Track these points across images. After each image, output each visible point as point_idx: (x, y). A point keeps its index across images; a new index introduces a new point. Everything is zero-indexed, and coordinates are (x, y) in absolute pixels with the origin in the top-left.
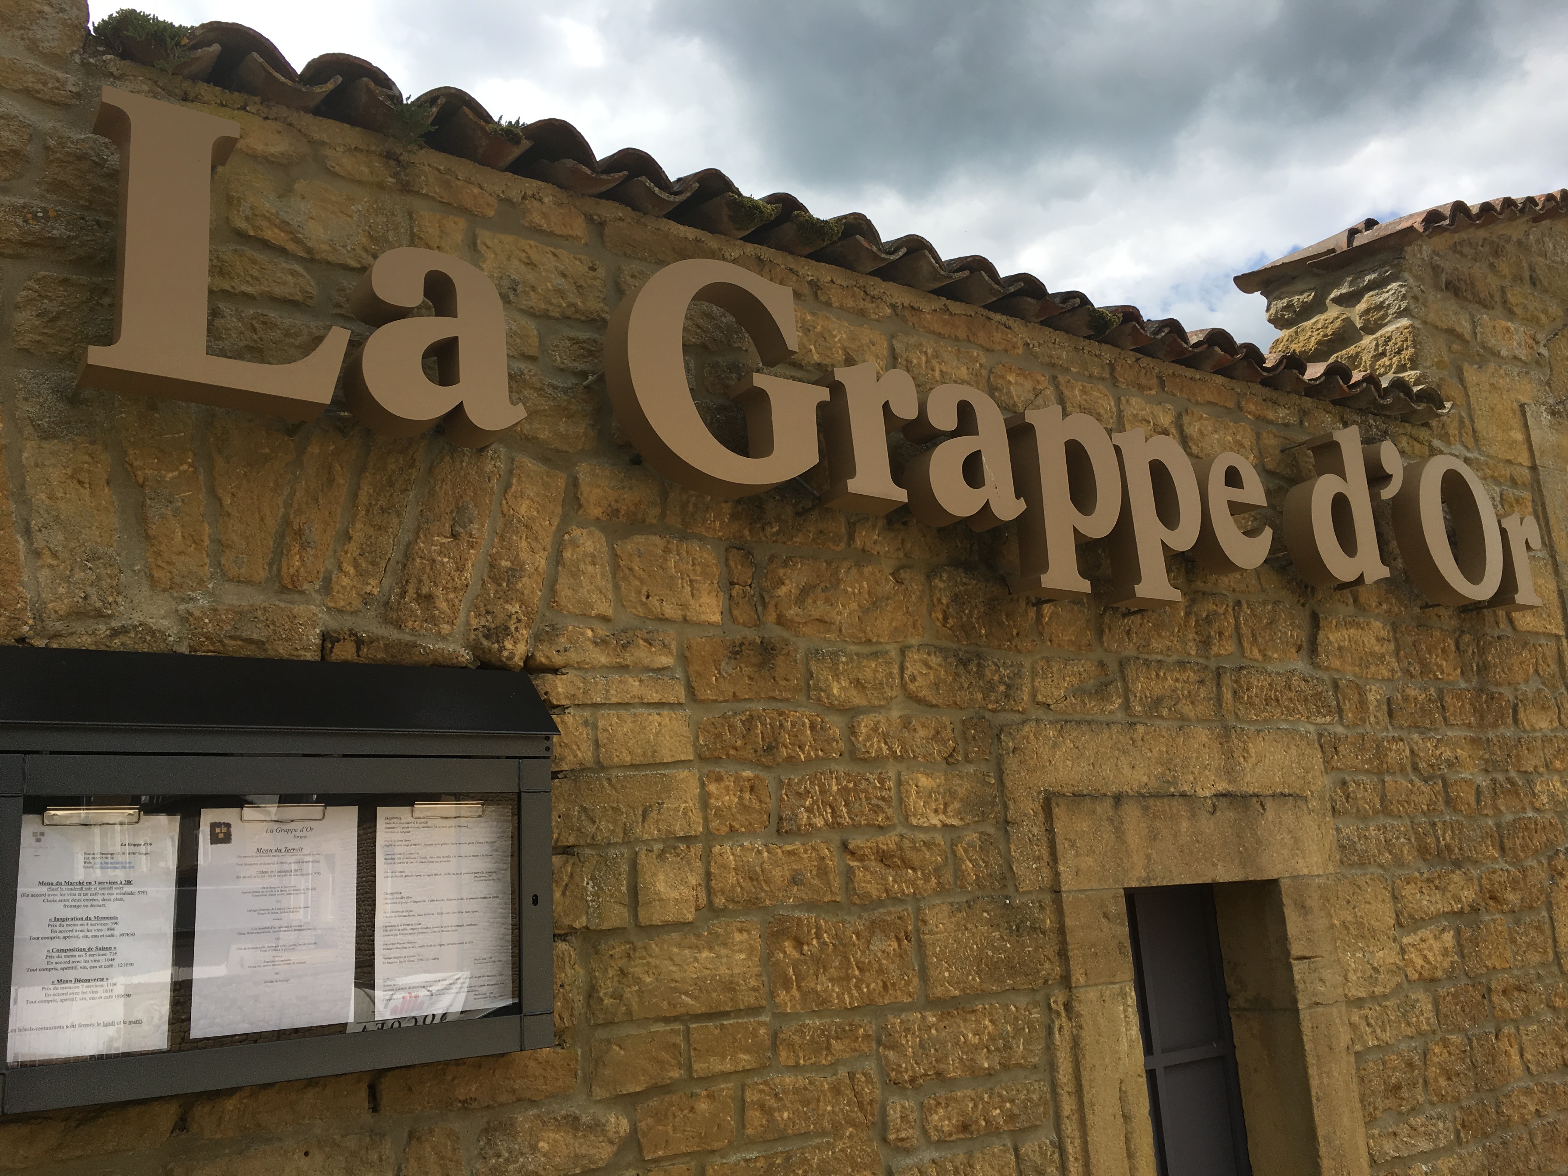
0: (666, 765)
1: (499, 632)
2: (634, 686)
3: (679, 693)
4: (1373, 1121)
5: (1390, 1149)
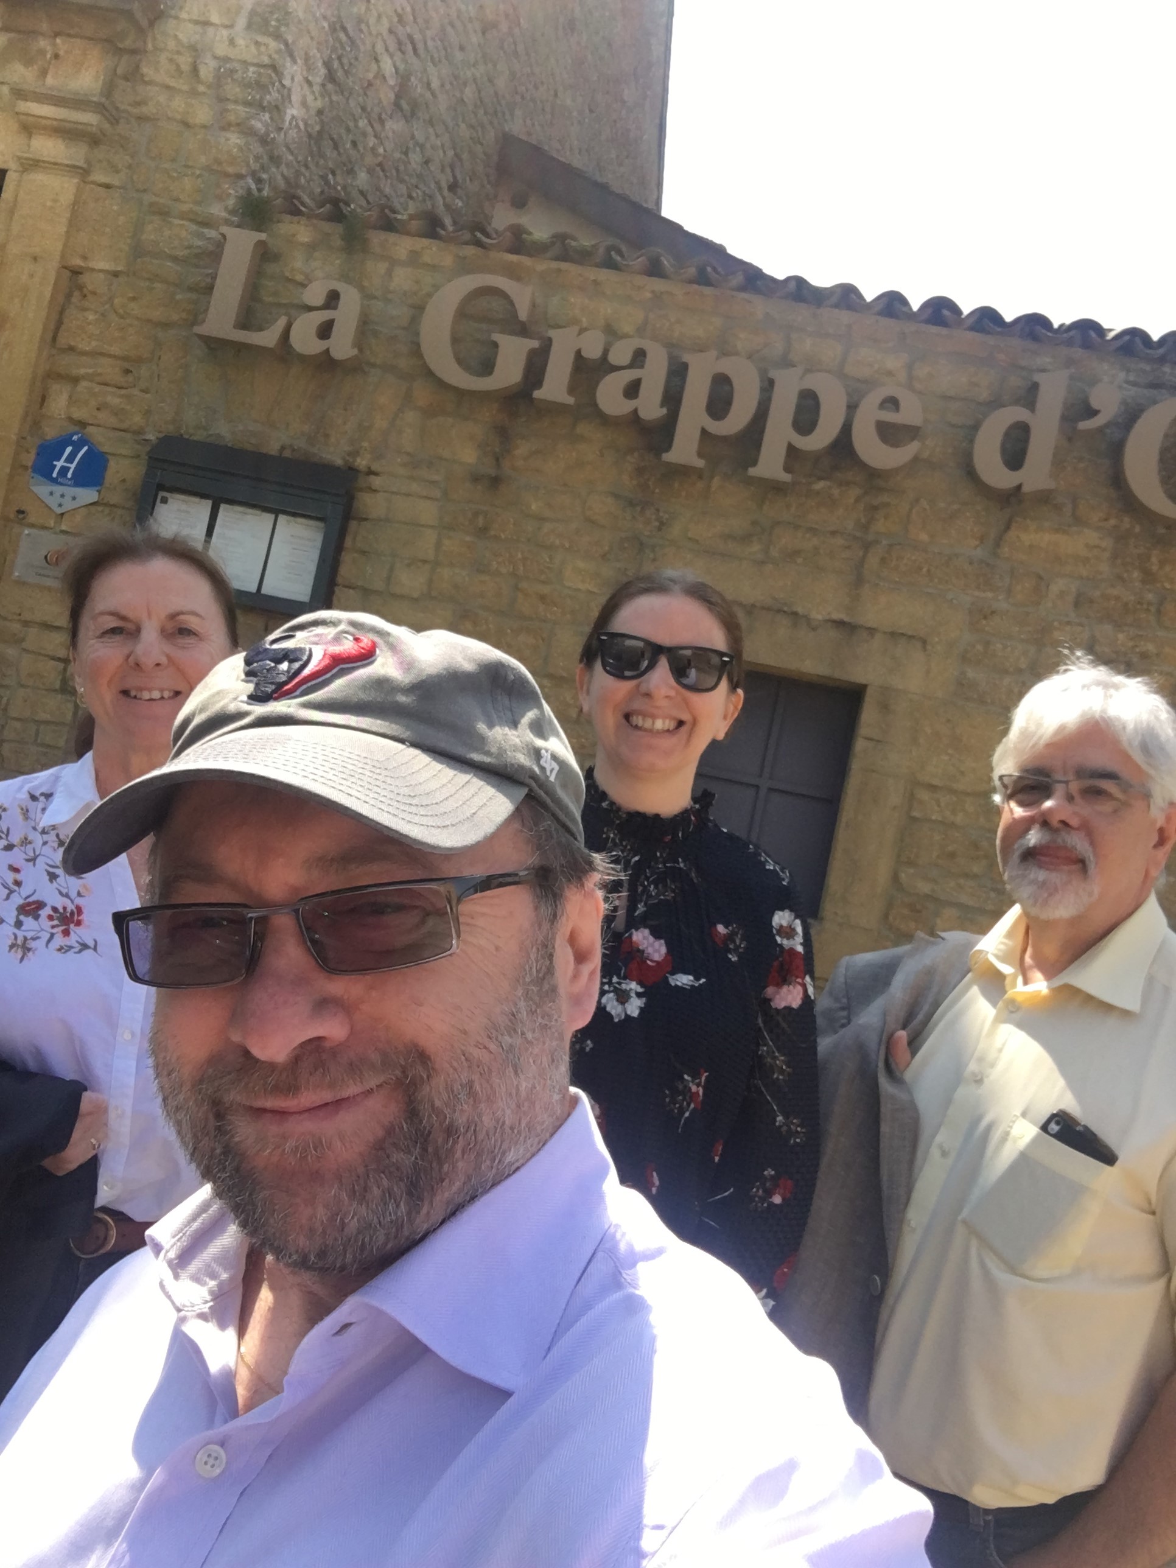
0: (423, 526)
1: (355, 453)
2: (415, 487)
3: (437, 493)
4: (911, 863)
5: (924, 887)
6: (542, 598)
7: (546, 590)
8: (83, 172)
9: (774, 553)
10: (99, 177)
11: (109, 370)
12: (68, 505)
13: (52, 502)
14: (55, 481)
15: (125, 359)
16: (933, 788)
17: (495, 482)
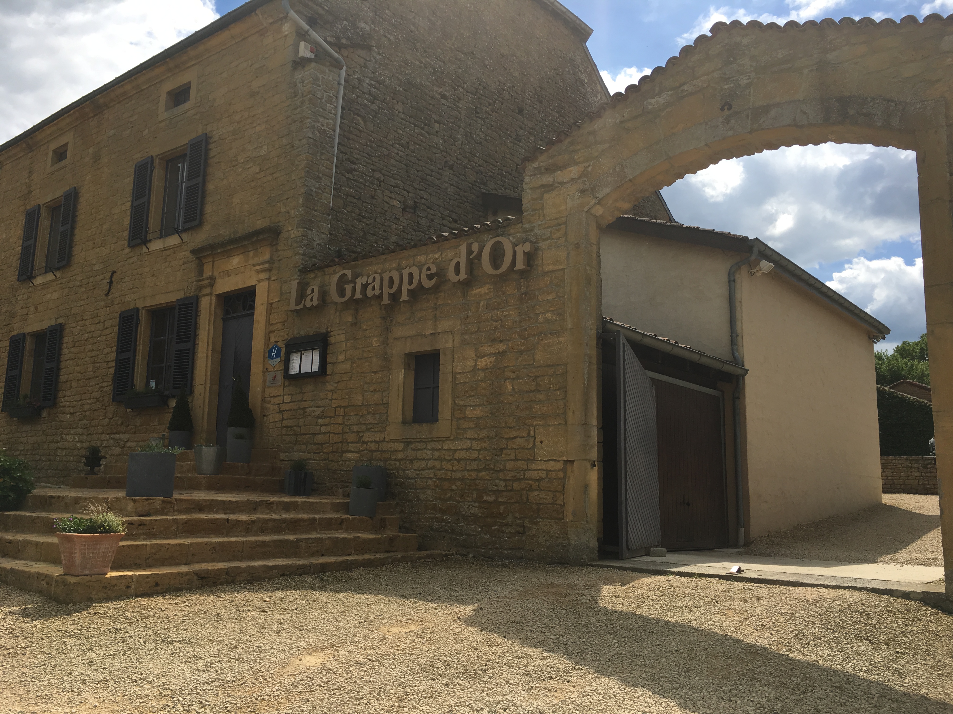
0: (342, 342)
1: (327, 328)
2: (340, 332)
3: (345, 332)
4: (458, 397)
5: (462, 403)
6: (369, 351)
7: (369, 349)
8: (269, 279)
9: (416, 320)
10: (273, 278)
11: (279, 326)
12: (275, 363)
13: (272, 364)
14: (272, 359)
15: (282, 322)
16: (460, 373)
17: (356, 324)
